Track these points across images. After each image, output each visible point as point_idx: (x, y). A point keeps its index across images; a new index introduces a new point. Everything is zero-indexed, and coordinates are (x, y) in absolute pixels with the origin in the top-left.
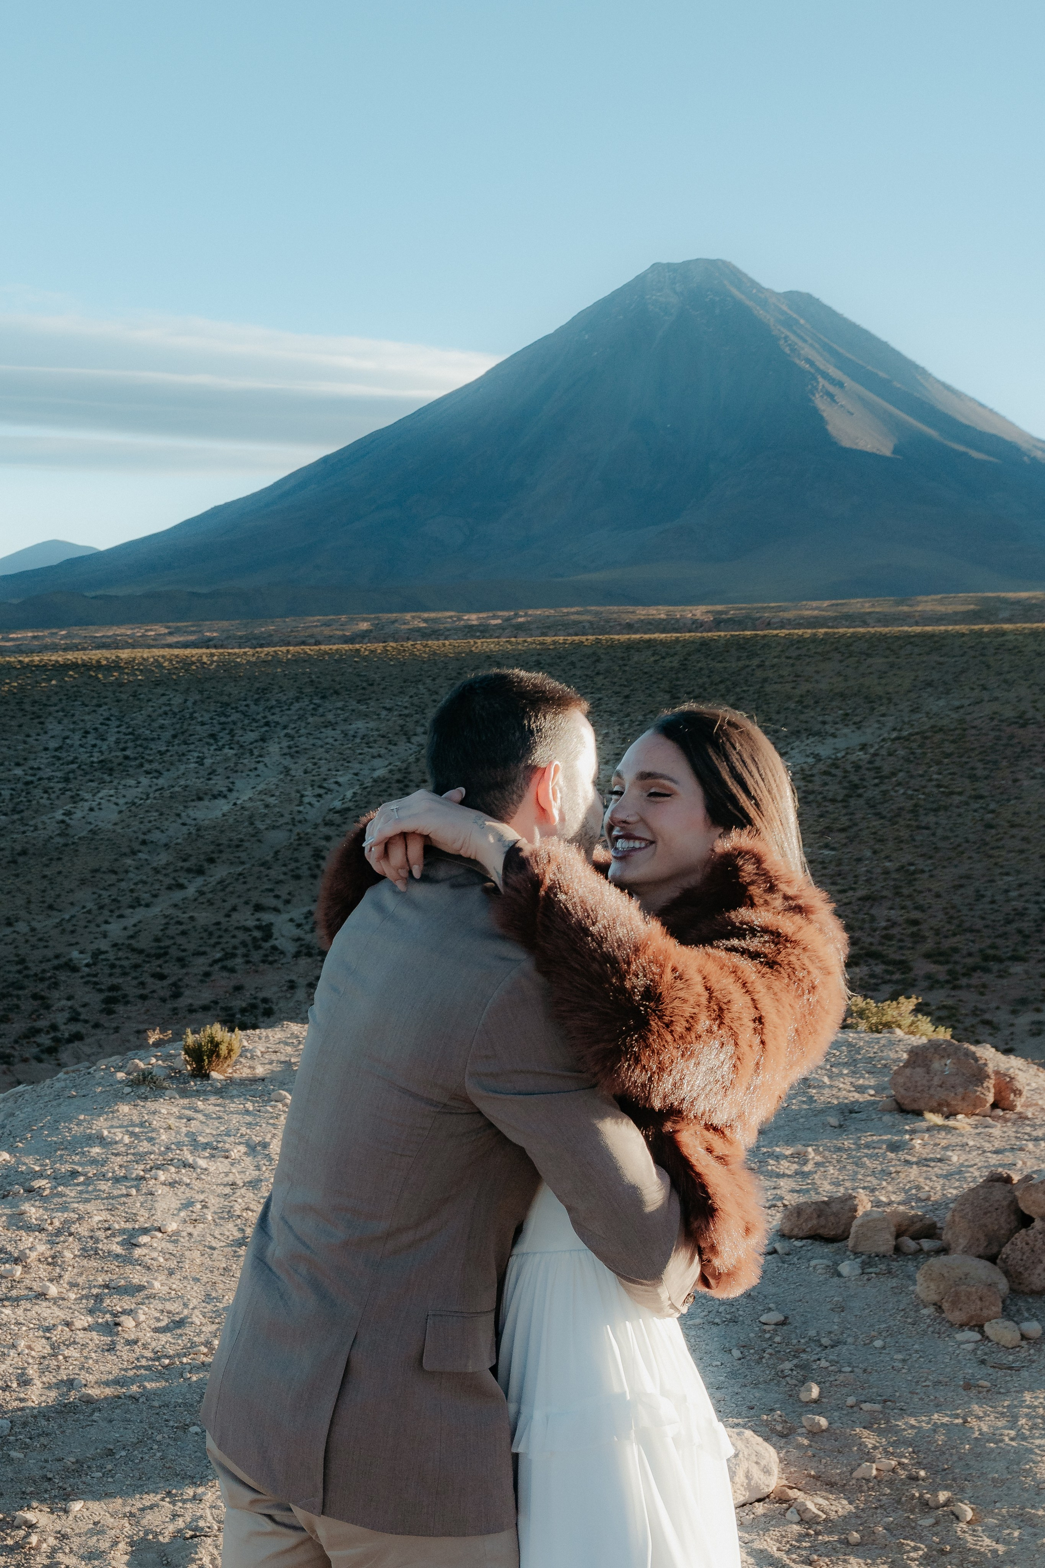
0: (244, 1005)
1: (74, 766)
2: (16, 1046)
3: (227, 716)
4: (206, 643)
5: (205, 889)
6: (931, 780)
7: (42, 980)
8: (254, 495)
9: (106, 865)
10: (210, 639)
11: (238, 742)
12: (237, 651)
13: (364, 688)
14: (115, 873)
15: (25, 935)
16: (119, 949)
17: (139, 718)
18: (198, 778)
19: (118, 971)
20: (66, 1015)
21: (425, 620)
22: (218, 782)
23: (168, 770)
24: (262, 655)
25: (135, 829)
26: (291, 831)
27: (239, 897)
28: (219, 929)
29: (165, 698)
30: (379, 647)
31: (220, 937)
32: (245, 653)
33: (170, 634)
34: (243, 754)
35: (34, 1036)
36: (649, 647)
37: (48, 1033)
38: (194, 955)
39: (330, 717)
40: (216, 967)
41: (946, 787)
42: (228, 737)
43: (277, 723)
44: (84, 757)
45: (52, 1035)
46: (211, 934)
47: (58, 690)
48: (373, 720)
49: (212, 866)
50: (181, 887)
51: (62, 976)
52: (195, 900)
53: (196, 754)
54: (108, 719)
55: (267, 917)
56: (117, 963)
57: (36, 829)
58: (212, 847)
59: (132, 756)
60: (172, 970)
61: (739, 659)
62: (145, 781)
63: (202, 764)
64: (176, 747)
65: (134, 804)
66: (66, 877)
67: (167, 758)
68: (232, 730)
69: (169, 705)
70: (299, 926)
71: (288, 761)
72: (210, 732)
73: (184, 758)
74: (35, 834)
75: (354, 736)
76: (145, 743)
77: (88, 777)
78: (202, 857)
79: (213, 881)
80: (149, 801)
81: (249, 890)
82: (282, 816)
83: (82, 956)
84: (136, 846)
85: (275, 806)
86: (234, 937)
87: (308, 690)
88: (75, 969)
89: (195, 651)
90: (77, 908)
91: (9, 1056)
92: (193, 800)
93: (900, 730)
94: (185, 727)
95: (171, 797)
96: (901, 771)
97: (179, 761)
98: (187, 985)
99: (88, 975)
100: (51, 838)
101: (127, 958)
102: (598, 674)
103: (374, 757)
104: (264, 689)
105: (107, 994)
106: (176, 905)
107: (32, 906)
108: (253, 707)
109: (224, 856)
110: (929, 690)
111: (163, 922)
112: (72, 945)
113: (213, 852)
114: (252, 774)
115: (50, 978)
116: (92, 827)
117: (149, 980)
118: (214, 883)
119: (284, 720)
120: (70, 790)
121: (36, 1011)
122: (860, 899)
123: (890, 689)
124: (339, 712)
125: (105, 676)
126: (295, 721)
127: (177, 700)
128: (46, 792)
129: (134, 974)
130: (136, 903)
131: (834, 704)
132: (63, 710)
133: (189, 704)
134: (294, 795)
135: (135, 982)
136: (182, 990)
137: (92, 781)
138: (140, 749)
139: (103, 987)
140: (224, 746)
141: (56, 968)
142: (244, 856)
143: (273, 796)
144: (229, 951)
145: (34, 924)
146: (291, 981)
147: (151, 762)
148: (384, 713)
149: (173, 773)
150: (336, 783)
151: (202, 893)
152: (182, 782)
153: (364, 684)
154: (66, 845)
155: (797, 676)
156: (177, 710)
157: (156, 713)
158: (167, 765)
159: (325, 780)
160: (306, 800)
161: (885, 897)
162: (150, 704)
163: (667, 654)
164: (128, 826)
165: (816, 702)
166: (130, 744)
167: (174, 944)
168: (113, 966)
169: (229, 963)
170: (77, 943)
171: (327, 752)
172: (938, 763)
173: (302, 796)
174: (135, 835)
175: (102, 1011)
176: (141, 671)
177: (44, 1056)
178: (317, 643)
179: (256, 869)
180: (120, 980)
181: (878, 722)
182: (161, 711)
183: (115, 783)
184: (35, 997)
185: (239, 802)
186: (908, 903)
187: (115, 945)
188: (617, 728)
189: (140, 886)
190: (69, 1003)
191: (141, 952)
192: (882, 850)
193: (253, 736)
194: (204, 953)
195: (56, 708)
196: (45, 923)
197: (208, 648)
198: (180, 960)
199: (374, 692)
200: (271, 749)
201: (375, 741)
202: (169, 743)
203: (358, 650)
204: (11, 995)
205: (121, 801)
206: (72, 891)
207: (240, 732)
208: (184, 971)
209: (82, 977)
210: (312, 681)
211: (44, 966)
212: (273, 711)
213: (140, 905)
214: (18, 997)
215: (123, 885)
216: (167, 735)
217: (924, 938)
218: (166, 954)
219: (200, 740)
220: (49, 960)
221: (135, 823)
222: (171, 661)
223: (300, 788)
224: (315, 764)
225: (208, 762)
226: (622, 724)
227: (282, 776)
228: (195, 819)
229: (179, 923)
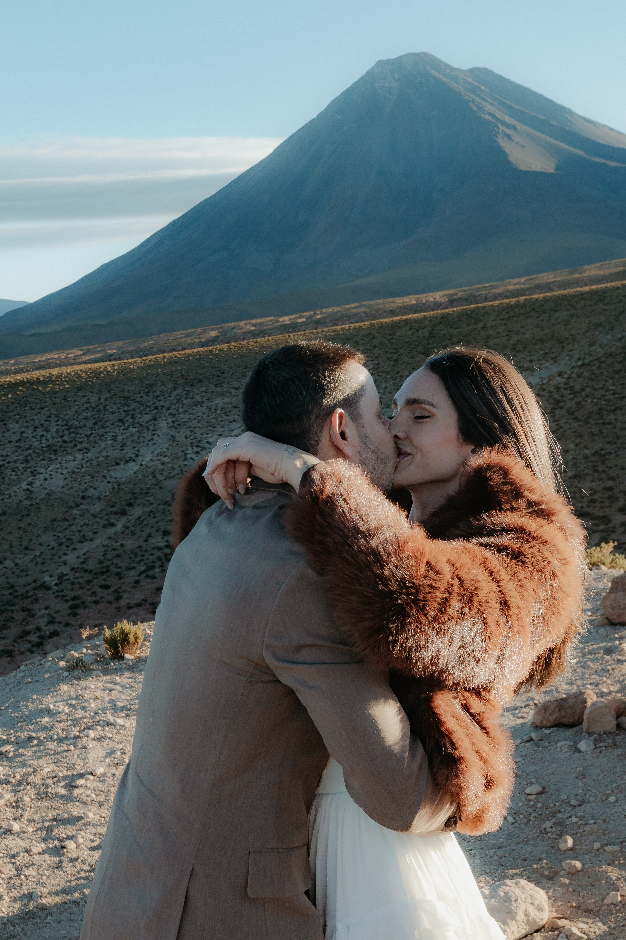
1: (30, 451)
2: (15, 644)
3: (128, 406)
4: (109, 358)
5: (128, 524)
6: (608, 390)
7: (27, 598)
8: (128, 254)
9: (60, 516)
10: (111, 355)
11: (138, 423)
12: (130, 360)
13: (218, 376)
14: (67, 520)
15: (11, 569)
16: (76, 572)
17: (70, 414)
18: (115, 450)
19: (76, 586)
20: (46, 619)
21: (254, 325)
22: (129, 452)
23: (94, 447)
24: (147, 362)
25: (76, 489)
27: (152, 527)
28: (141, 551)
29: (86, 398)
30: (225, 346)
31: (143, 556)
32: (135, 362)
33: (84, 354)
34: (142, 430)
35: (26, 636)
36: (407, 325)
37: (35, 633)
38: (126, 570)
39: (198, 398)
40: (143, 576)
41: (620, 394)
42: (131, 420)
43: (163, 407)
44: (36, 444)
45: (38, 634)
46: (136, 555)
47: (14, 401)
48: (227, 397)
49: (131, 508)
50: (112, 525)
51: (40, 594)
52: (123, 533)
53: (111, 434)
54: (49, 417)
56: (75, 581)
57: (10, 496)
58: (130, 496)
59: (68, 440)
60: (113, 581)
61: (469, 325)
62: (79, 456)
63: (116, 441)
64: (97, 431)
65: (73, 472)
66: (34, 527)
67: (91, 439)
68: (133, 415)
69: (89, 402)
71: (173, 432)
72: (118, 418)
73: (104, 438)
74: (10, 500)
75: (216, 410)
76: (76, 431)
77: (41, 457)
78: (124, 503)
79: (133, 518)
80: (83, 470)
81: (158, 522)
82: (174, 469)
83: (52, 579)
84: (79, 501)
85: (168, 463)
86: (152, 554)
87: (181, 382)
88: (48, 588)
89: (101, 364)
90: (44, 547)
91: (11, 652)
92: (113, 466)
93: (584, 359)
94: (101, 416)
95: (98, 465)
96: (587, 387)
97: (100, 440)
98: (125, 591)
99: (57, 591)
100: (21, 501)
101: (82, 577)
102: (374, 347)
103: (230, 422)
104: (151, 385)
105: (71, 603)
106: (110, 538)
107: (14, 549)
108: (145, 397)
109: (138, 501)
110: (600, 329)
111: (104, 549)
112: (43, 572)
113: (130, 499)
114: (150, 443)
115: (32, 596)
116: (47, 491)
117: (99, 590)
118: (134, 520)
119: (167, 404)
120: (29, 467)
121: (26, 619)
122: (570, 478)
123: (573, 332)
124: (204, 394)
125: (44, 389)
126: (175, 404)
127: (94, 399)
128: (14, 471)
129: (88, 587)
130: (83, 539)
131: (537, 347)
132: (18, 415)
133: (102, 400)
134: (180, 454)
135: (89, 593)
136: (121, 594)
137: (44, 460)
138: (73, 435)
139: (68, 598)
140: (129, 426)
141: (35, 589)
142: (151, 499)
143: (166, 456)
144: (150, 564)
145: (17, 561)
147: (81, 442)
148: (234, 391)
149: (97, 449)
150: (208, 442)
151: (127, 528)
152: (104, 454)
153: (218, 373)
154: (32, 505)
155: (509, 331)
156: (94, 406)
157: (81, 409)
158: (93, 444)
159: (200, 441)
160: (189, 456)
161: (587, 474)
162: (76, 403)
163: (420, 327)
164: (72, 488)
165: (525, 348)
166: (66, 432)
167: (113, 564)
168: (73, 583)
169: (151, 573)
170: (47, 571)
171: (199, 422)
172: (612, 378)
173: (186, 454)
174: (77, 494)
175: (69, 615)
176: (67, 382)
177: (35, 649)
178: (184, 349)
179: (161, 507)
180: (79, 593)
181: (568, 355)
182: (84, 407)
183: (59, 460)
184: (23, 610)
185: (144, 463)
186: (603, 476)
187: (73, 569)
188: (391, 383)
189: (85, 527)
190: (47, 612)
191: (91, 572)
192: (581, 443)
193: (147, 417)
194: (133, 568)
195: (14, 413)
196: (24, 560)
197: (110, 361)
198: (117, 574)
199: (225, 378)
200: (161, 425)
201: (230, 411)
202: (92, 429)
203: (211, 351)
204: (7, 611)
205: (65, 471)
206: (39, 536)
207: (139, 416)
208: (121, 581)
209: (53, 593)
210: (183, 375)
211: (28, 588)
212: (159, 399)
213: (86, 540)
214: (12, 611)
215: (73, 527)
216: (90, 423)
217: (617, 499)
218: (108, 571)
219: (113, 424)
220: (30, 584)
221: (76, 486)
222: (86, 372)
223: (184, 448)
224: (192, 431)
225: (120, 438)
226: (395, 379)
227: (171, 442)
228: (116, 478)
229: (114, 549)
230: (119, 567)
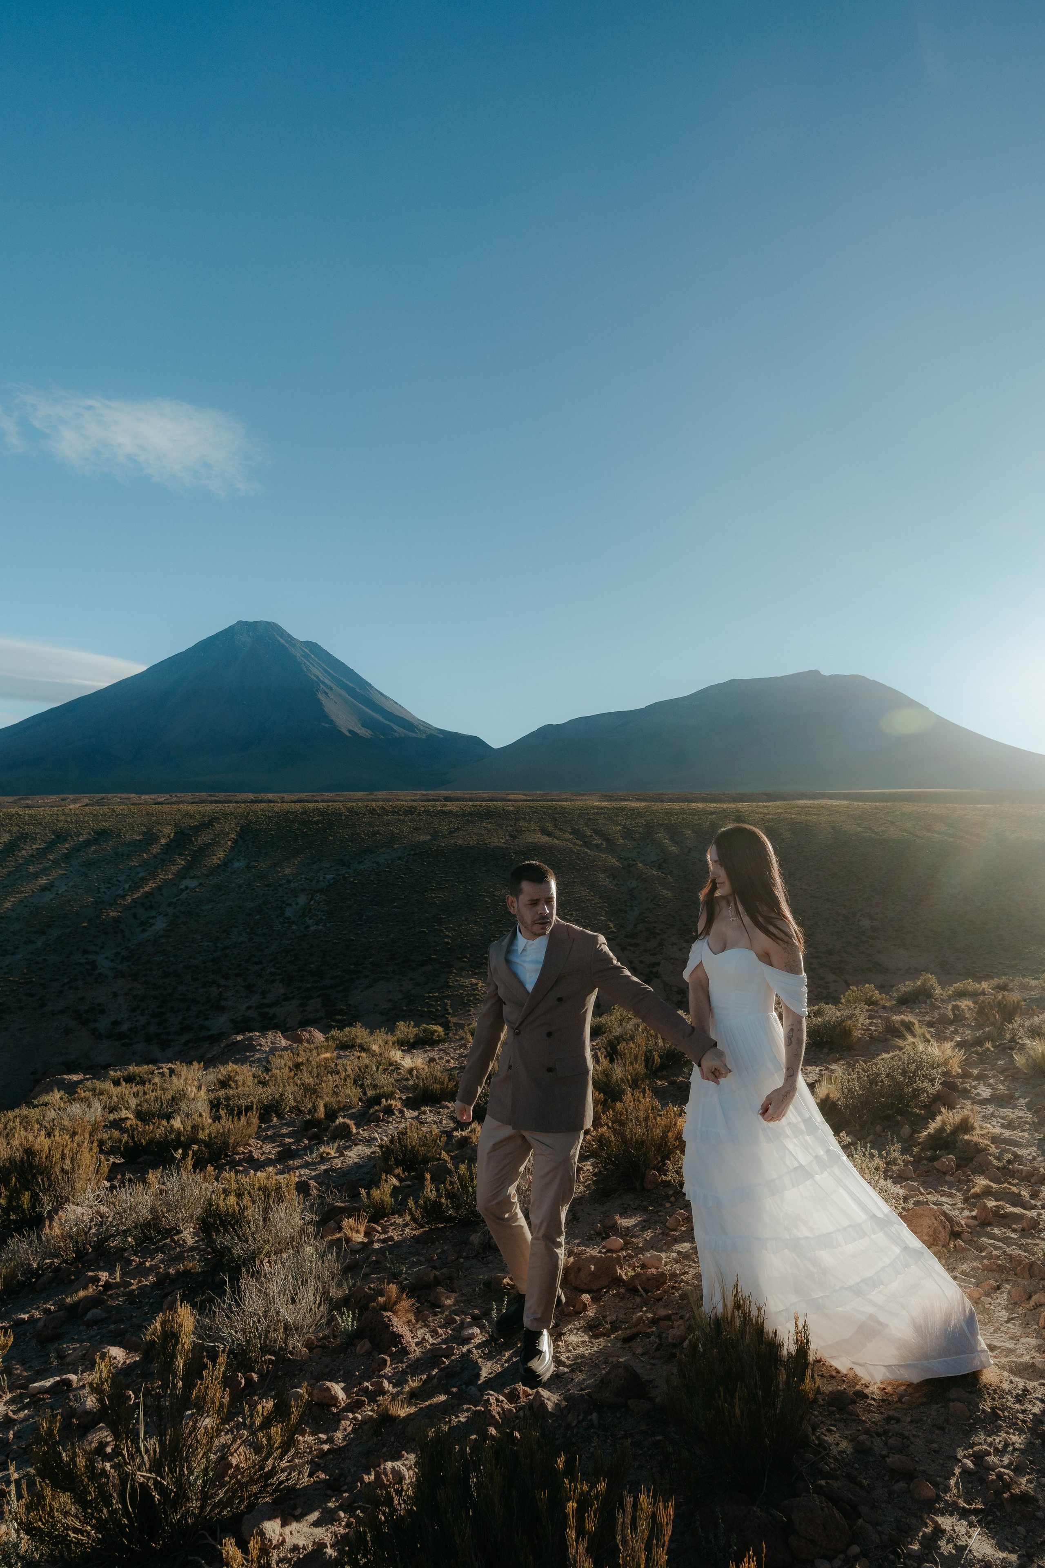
0: (86, 1008)
26: (95, 908)
27: (72, 946)
28: (64, 965)
31: (65, 970)
38: (50, 981)
40: (66, 987)
46: (59, 968)
49: (49, 930)
50: (33, 942)
52: (45, 949)
55: (92, 957)
58: (48, 919)
60: (37, 990)
70: (112, 961)
75: (122, 855)
78: (42, 924)
81: (78, 942)
86: (74, 969)
106: (32, 953)
118: (53, 939)
144: (72, 977)
146: (114, 992)
151: (48, 945)
167: (36, 975)
173: (99, 888)
185: (59, 893)
194: (57, 980)
198: (42, 984)
208: (45, 991)
228: (32, 903)
229: (37, 963)
230: (43, 979)
